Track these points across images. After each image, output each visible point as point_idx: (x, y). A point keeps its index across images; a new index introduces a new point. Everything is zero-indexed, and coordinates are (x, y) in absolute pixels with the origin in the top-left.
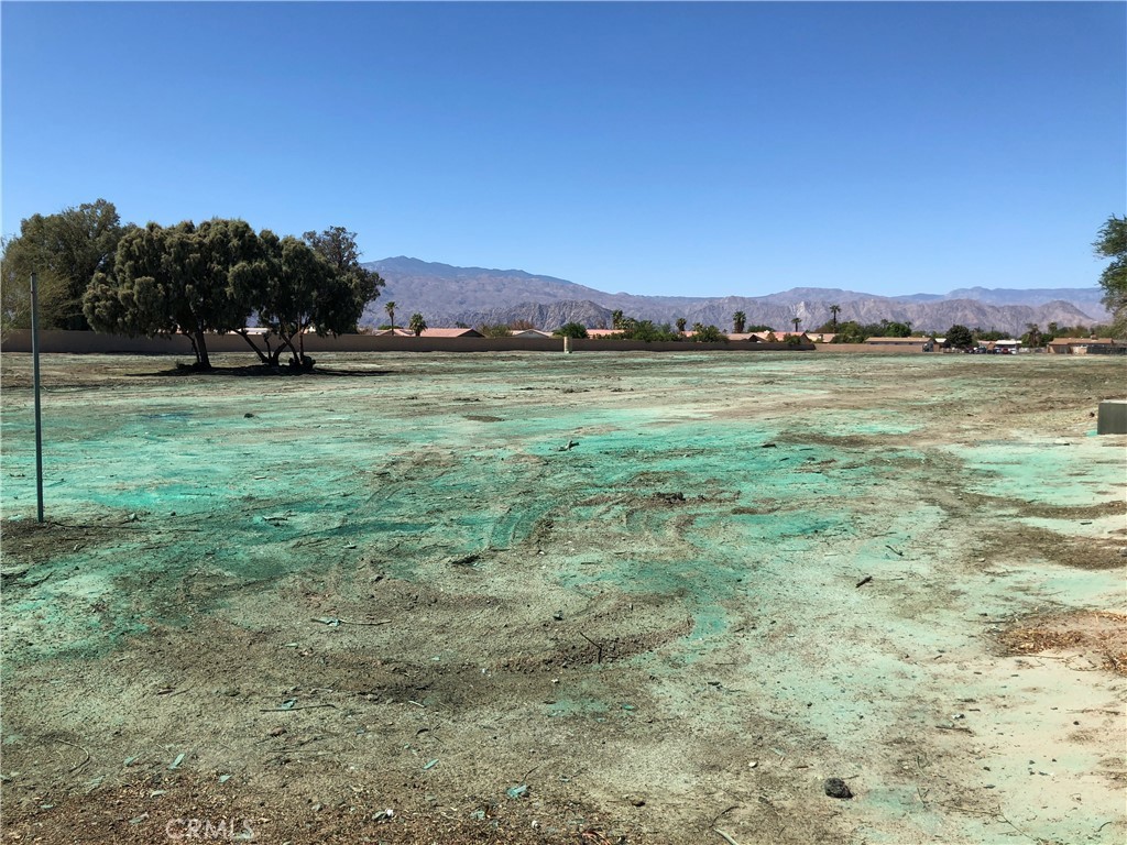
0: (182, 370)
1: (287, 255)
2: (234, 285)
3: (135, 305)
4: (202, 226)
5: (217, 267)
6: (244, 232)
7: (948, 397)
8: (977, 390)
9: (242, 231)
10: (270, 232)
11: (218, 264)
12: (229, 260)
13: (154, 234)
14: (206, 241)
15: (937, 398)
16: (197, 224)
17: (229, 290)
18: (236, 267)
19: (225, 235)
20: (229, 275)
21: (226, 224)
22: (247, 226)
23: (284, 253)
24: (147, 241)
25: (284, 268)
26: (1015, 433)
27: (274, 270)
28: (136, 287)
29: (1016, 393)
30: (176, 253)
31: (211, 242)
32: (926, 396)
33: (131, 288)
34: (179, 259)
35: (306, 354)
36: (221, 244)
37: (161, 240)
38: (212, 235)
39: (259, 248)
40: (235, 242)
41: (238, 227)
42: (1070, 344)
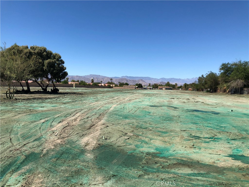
42: (162, 88)
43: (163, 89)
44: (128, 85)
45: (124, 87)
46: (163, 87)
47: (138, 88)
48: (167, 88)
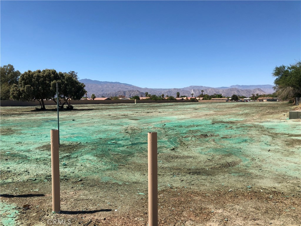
0: (37, 110)
1: (66, 79)
2: (52, 87)
3: (25, 93)
4: (43, 71)
5: (48, 82)
6: (55, 73)
7: (243, 112)
8: (249, 110)
9: (54, 72)
10: (61, 73)
11: (48, 81)
12: (51, 80)
13: (30, 73)
14: (45, 75)
15: (241, 112)
16: (41, 71)
17: (51, 88)
18: (53, 82)
19: (50, 73)
20: (51, 84)
21: (50, 70)
22: (55, 71)
23: (65, 78)
24: (28, 75)
25: (65, 82)
26: (268, 120)
27: (63, 83)
28: (25, 88)
29: (259, 111)
30: (37, 78)
31: (46, 75)
32: (238, 112)
33: (24, 88)
34: (37, 80)
35: (71, 105)
36: (49, 76)
37: (32, 75)
38: (46, 74)
39: (59, 77)
40: (52, 75)
41: (53, 71)
42: (262, 99)
43: (264, 100)
44: (221, 97)
45: (213, 100)
46: (264, 98)
47: (232, 100)
48: (269, 99)
